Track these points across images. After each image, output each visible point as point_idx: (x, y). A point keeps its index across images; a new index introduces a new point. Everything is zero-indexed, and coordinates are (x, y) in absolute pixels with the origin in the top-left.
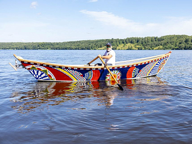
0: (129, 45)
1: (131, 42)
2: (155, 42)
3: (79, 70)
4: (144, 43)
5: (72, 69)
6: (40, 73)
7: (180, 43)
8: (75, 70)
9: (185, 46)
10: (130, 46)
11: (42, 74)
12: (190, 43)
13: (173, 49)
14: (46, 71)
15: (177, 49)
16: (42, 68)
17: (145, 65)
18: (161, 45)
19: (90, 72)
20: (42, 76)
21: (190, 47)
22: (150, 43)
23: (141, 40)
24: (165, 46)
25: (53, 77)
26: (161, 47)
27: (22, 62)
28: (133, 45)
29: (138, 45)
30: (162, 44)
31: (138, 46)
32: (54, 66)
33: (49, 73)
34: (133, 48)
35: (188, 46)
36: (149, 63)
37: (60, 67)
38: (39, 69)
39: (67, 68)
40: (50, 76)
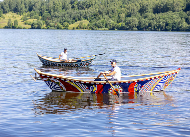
0: (10, 16)
1: (16, 10)
2: (70, 10)
3: (85, 83)
4: (45, 14)
5: (80, 82)
6: (54, 84)
7: (129, 15)
8: (82, 83)
9: (140, 23)
10: (13, 20)
11: (55, 85)
12: (150, 14)
13: (113, 29)
14: (58, 83)
15: (122, 28)
16: (56, 81)
17: (147, 81)
18: (86, 18)
19: (94, 86)
20: (55, 87)
21: (150, 25)
22: (61, 12)
23: (38, 5)
24: (95, 21)
25: (64, 88)
26: (85, 23)
27: (41, 75)
28: (18, 18)
29: (31, 16)
30: (88, 15)
31: (31, 21)
32: (65, 80)
33: (61, 85)
34: (21, 24)
35: (146, 22)
36: (151, 79)
37: (70, 81)
38: (53, 81)
39: (75, 81)
40: (61, 87)
